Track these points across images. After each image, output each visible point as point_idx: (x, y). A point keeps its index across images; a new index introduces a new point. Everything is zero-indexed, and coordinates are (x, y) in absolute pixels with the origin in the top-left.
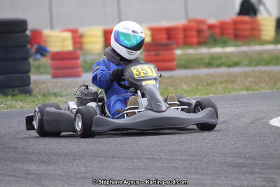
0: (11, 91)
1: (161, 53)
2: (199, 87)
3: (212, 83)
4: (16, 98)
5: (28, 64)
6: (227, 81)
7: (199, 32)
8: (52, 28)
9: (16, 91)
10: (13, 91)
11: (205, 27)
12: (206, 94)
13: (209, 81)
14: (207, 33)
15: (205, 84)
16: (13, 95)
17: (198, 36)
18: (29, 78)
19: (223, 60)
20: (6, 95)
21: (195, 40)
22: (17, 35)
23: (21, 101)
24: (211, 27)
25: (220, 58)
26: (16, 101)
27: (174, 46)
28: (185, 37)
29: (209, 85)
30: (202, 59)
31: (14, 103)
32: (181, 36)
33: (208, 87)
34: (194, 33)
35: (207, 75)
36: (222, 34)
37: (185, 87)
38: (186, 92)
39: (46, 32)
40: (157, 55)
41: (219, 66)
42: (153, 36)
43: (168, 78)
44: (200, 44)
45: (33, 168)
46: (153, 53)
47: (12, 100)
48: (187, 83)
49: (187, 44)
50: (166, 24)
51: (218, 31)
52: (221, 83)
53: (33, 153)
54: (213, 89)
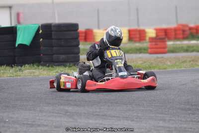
0: (68, 64)
1: (159, 43)
2: (177, 64)
3: (184, 61)
4: (71, 68)
5: (79, 49)
6: (193, 60)
7: (184, 31)
8: (99, 28)
9: (72, 64)
10: (70, 64)
11: (187, 29)
12: (180, 68)
13: (183, 60)
14: (188, 32)
15: (181, 62)
16: (70, 67)
17: (183, 34)
18: (79, 57)
19: (195, 48)
20: (65, 66)
21: (181, 36)
22: (73, 32)
23: (74, 70)
24: (191, 29)
25: (193, 47)
26: (71, 70)
27: (166, 39)
28: (176, 34)
29: (182, 62)
30: (182, 47)
31: (69, 71)
32: (173, 33)
33: (182, 64)
34: (181, 32)
35: (183, 57)
36: (197, 33)
37: (169, 63)
38: (169, 66)
39: (95, 31)
40: (156, 44)
41: (192, 51)
42: (157, 33)
43: (160, 58)
44: (184, 38)
45: (70, 109)
46: (154, 43)
47: (68, 69)
48: (170, 61)
49: (176, 38)
50: (164, 26)
51: (194, 31)
52: (190, 61)
53: (71, 100)
54: (185, 64)
